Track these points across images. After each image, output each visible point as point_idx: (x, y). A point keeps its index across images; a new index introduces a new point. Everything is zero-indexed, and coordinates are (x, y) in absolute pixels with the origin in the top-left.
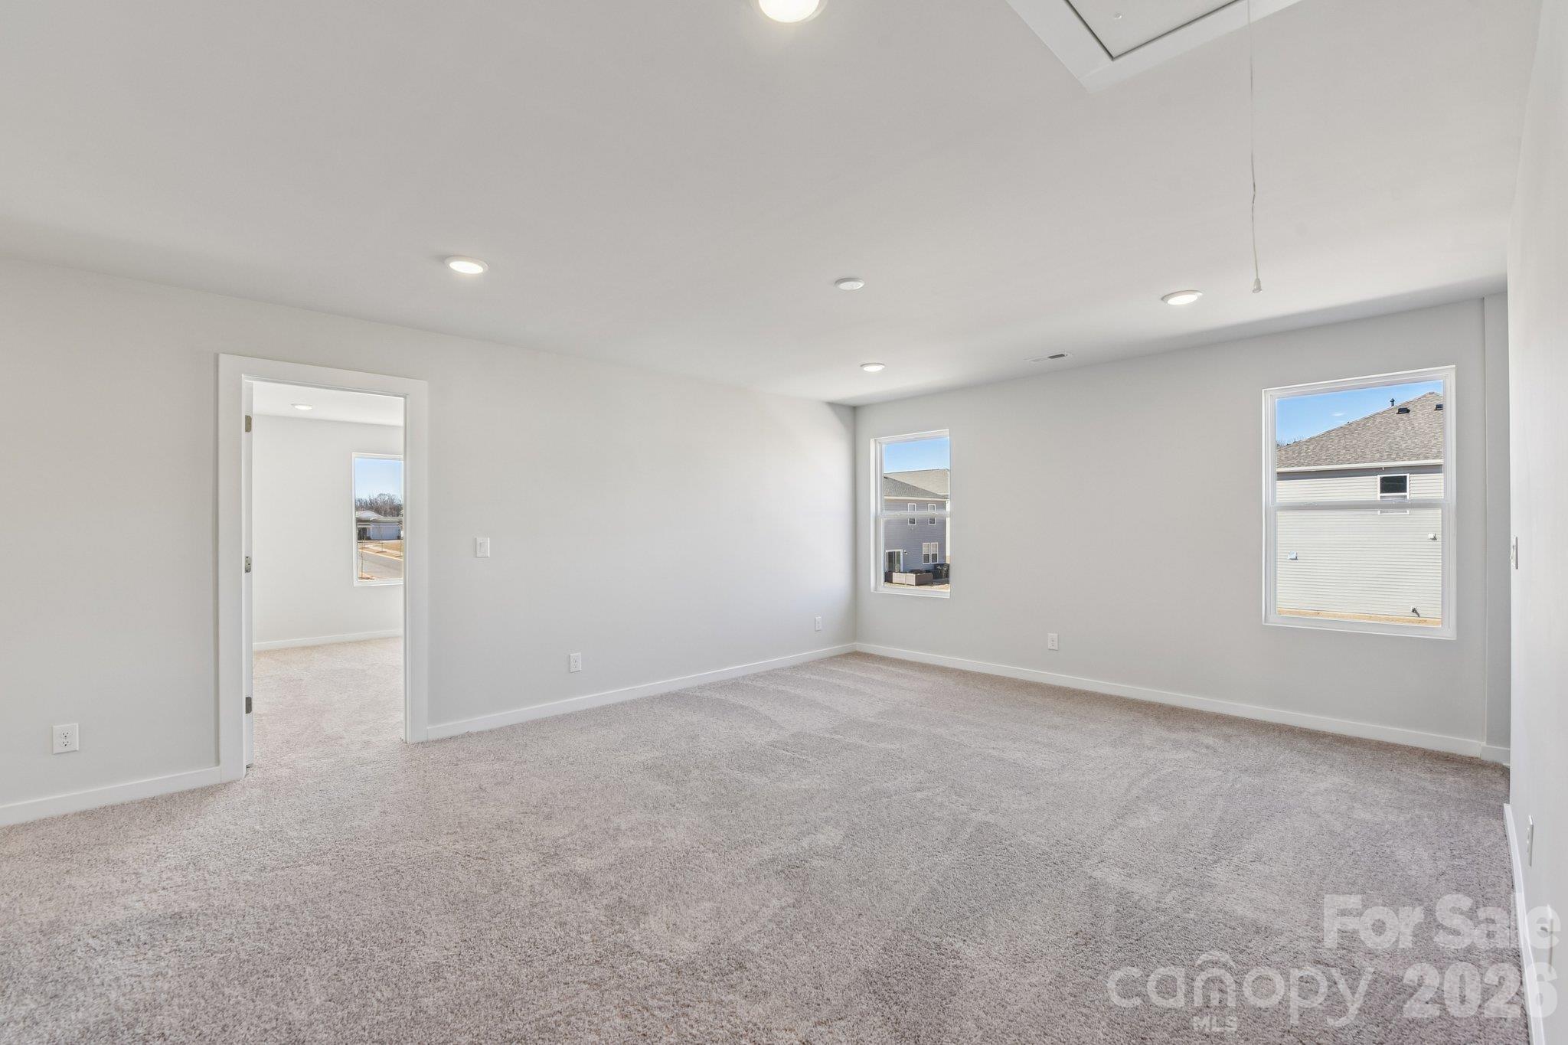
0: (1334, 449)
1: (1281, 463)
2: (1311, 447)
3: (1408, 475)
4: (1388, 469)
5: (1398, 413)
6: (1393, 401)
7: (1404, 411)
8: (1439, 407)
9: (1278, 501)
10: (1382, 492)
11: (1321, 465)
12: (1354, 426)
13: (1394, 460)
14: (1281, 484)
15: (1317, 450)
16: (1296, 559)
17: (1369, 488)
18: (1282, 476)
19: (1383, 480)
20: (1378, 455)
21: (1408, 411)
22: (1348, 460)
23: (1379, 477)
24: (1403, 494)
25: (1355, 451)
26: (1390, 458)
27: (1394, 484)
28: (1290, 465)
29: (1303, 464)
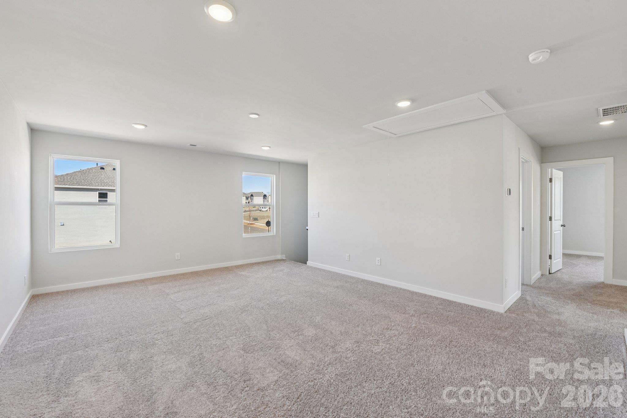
0: (79, 180)
1: (57, 183)
2: (69, 178)
3: (108, 192)
4: (101, 189)
5: (100, 169)
6: (97, 164)
7: (102, 168)
8: (114, 169)
9: (55, 201)
10: (99, 198)
11: (75, 186)
12: (84, 171)
13: (103, 186)
14: (56, 192)
15: (71, 179)
16: (64, 225)
17: (94, 197)
18: (57, 189)
19: (99, 193)
20: (97, 184)
21: (104, 169)
22: (86, 185)
23: (98, 192)
24: (106, 199)
25: (88, 181)
26: (101, 185)
27: (103, 196)
28: (60, 184)
29: (67, 185)
